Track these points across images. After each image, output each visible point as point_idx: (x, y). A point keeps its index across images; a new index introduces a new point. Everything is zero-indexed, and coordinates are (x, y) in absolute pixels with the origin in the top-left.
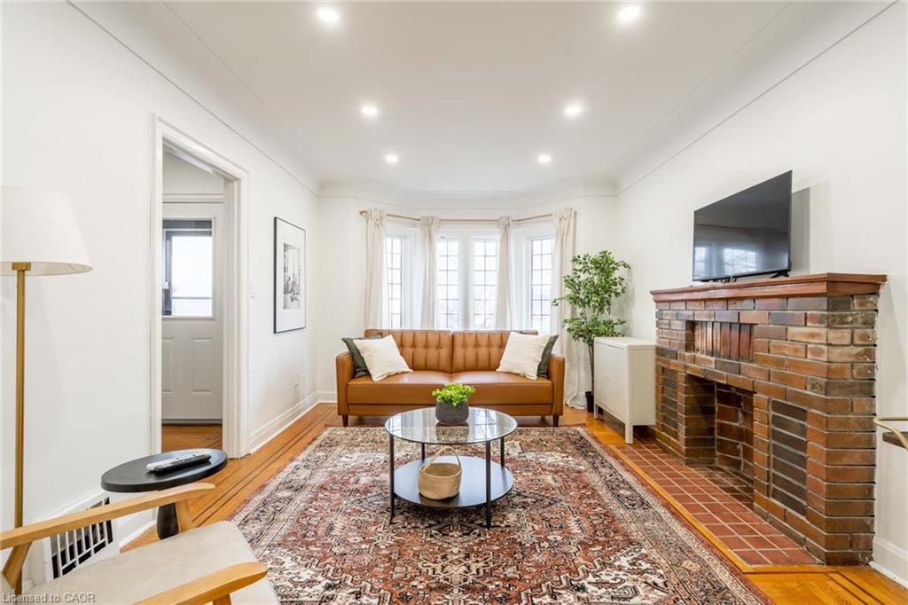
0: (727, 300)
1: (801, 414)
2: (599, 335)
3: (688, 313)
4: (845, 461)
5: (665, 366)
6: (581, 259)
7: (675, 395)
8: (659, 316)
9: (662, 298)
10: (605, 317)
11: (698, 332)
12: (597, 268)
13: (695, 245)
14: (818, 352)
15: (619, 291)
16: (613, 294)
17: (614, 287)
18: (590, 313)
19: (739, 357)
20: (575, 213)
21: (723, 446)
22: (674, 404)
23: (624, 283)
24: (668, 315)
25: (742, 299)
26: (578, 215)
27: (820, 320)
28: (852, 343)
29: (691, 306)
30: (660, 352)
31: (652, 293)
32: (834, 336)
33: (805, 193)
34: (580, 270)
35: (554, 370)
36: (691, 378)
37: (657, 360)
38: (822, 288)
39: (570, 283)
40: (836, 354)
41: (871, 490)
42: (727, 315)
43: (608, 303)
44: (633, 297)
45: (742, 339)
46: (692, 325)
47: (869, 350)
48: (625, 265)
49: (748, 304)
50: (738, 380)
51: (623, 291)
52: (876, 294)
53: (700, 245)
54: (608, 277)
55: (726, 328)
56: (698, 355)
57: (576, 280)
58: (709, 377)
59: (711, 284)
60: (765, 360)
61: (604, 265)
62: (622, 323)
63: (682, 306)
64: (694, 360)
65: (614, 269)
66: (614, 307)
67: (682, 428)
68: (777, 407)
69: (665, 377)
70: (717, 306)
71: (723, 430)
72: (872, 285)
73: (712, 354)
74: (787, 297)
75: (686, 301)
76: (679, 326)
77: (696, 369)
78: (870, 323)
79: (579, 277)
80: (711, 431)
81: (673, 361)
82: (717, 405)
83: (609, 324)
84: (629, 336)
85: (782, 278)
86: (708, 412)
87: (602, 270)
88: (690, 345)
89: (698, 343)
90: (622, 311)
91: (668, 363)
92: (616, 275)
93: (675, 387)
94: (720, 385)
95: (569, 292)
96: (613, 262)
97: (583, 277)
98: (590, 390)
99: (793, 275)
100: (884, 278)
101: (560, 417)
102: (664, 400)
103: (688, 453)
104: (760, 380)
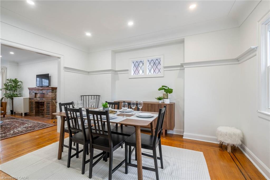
0: (41, 90)
1: (49, 103)
2: (15, 97)
3: (35, 92)
4: (54, 107)
5: (31, 101)
6: (9, 80)
7: (33, 106)
8: (30, 92)
9: (30, 89)
10: (15, 93)
11: (37, 95)
12: (14, 82)
13: (37, 78)
14: (51, 96)
15: (20, 87)
16: (18, 88)
17: (18, 86)
18: (12, 92)
19: (43, 98)
20: (6, 68)
21: (41, 112)
22: (33, 107)
23: (21, 86)
24: (31, 92)
25: (43, 90)
26: (7, 69)
27: (51, 92)
28: (54, 95)
29: (36, 90)
30: (30, 99)
31: (28, 88)
32: (52, 94)
33: (51, 76)
34: (9, 82)
35: (4, 105)
36: (36, 102)
37: (29, 100)
38: (51, 89)
39: (6, 85)
40: (53, 96)
41: (56, 110)
42: (41, 92)
43: (17, 90)
44: (23, 89)
45: (43, 95)
46: (36, 94)
47: (56, 95)
48: (21, 82)
49: (44, 90)
50: (43, 101)
51: (21, 87)
52: (56, 89)
53: (38, 78)
54: (17, 84)
55: (41, 94)
56: (37, 98)
57: (7, 85)
58: (39, 101)
59: (39, 87)
60: (46, 98)
61: (16, 81)
62: (20, 94)
63: (34, 91)
64: (36, 99)
65: (18, 82)
66: (18, 91)
67: (34, 111)
68: (47, 103)
69: (31, 103)
70: (40, 91)
71: (41, 110)
72: (56, 88)
73: (39, 98)
74: (48, 89)
75: (35, 90)
76: (34, 94)
77: (36, 101)
78: (56, 92)
79: (8, 84)
80: (39, 110)
81: (33, 100)
82: (40, 106)
83: (17, 94)
84: (22, 97)
85: (48, 87)
86: (39, 107)
87: (15, 82)
88: (36, 97)
89: (37, 96)
90: (20, 91)
91: (32, 100)
92: (19, 84)
93: (33, 104)
94: (40, 102)
95: (5, 87)
96: (18, 81)
97: (9, 84)
98: (12, 110)
99: (50, 87)
100: (57, 88)
101: (5, 115)
102: (31, 107)
103: (35, 114)
104: (45, 101)
